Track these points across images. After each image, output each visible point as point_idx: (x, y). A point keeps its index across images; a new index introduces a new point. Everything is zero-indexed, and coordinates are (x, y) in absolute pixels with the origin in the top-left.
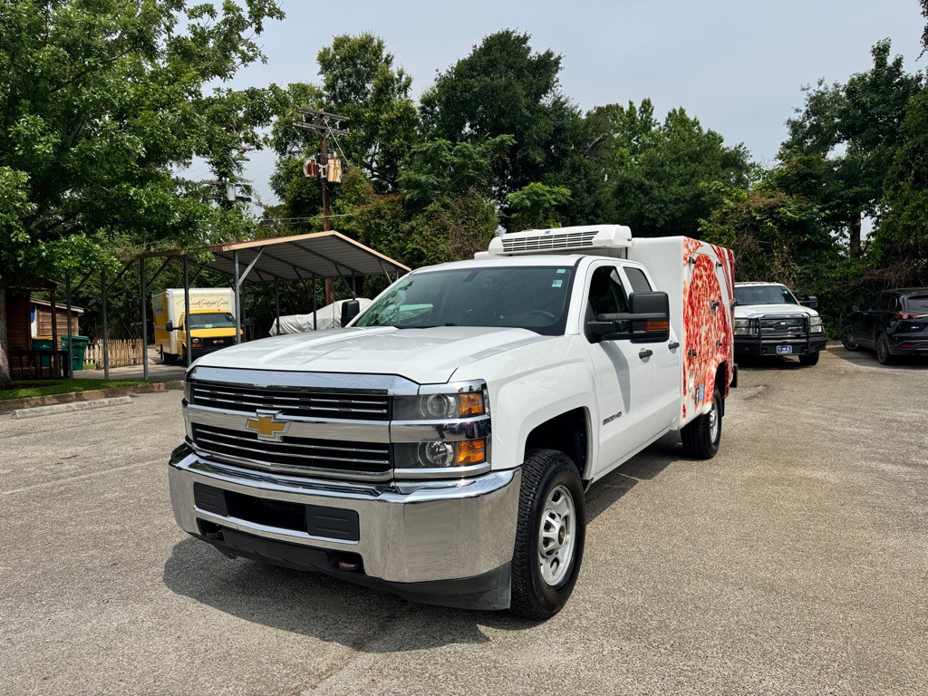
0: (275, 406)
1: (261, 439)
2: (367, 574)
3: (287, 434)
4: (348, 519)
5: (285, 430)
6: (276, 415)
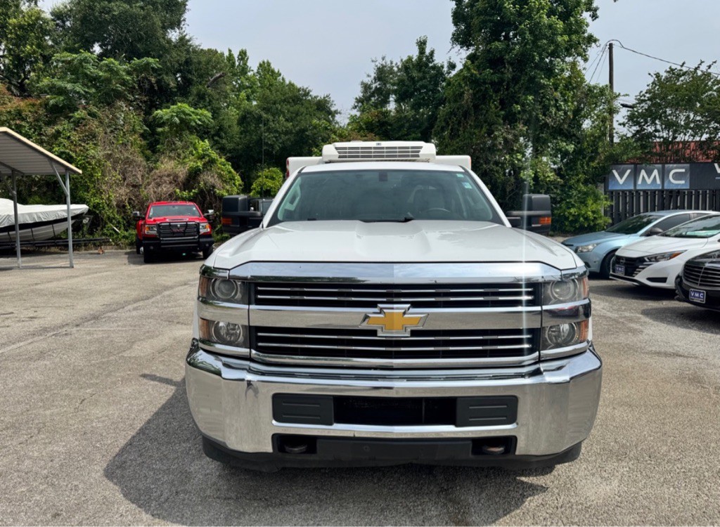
0: (403, 300)
1: (382, 335)
2: (517, 453)
3: (421, 328)
4: (506, 405)
5: (420, 324)
6: (409, 309)
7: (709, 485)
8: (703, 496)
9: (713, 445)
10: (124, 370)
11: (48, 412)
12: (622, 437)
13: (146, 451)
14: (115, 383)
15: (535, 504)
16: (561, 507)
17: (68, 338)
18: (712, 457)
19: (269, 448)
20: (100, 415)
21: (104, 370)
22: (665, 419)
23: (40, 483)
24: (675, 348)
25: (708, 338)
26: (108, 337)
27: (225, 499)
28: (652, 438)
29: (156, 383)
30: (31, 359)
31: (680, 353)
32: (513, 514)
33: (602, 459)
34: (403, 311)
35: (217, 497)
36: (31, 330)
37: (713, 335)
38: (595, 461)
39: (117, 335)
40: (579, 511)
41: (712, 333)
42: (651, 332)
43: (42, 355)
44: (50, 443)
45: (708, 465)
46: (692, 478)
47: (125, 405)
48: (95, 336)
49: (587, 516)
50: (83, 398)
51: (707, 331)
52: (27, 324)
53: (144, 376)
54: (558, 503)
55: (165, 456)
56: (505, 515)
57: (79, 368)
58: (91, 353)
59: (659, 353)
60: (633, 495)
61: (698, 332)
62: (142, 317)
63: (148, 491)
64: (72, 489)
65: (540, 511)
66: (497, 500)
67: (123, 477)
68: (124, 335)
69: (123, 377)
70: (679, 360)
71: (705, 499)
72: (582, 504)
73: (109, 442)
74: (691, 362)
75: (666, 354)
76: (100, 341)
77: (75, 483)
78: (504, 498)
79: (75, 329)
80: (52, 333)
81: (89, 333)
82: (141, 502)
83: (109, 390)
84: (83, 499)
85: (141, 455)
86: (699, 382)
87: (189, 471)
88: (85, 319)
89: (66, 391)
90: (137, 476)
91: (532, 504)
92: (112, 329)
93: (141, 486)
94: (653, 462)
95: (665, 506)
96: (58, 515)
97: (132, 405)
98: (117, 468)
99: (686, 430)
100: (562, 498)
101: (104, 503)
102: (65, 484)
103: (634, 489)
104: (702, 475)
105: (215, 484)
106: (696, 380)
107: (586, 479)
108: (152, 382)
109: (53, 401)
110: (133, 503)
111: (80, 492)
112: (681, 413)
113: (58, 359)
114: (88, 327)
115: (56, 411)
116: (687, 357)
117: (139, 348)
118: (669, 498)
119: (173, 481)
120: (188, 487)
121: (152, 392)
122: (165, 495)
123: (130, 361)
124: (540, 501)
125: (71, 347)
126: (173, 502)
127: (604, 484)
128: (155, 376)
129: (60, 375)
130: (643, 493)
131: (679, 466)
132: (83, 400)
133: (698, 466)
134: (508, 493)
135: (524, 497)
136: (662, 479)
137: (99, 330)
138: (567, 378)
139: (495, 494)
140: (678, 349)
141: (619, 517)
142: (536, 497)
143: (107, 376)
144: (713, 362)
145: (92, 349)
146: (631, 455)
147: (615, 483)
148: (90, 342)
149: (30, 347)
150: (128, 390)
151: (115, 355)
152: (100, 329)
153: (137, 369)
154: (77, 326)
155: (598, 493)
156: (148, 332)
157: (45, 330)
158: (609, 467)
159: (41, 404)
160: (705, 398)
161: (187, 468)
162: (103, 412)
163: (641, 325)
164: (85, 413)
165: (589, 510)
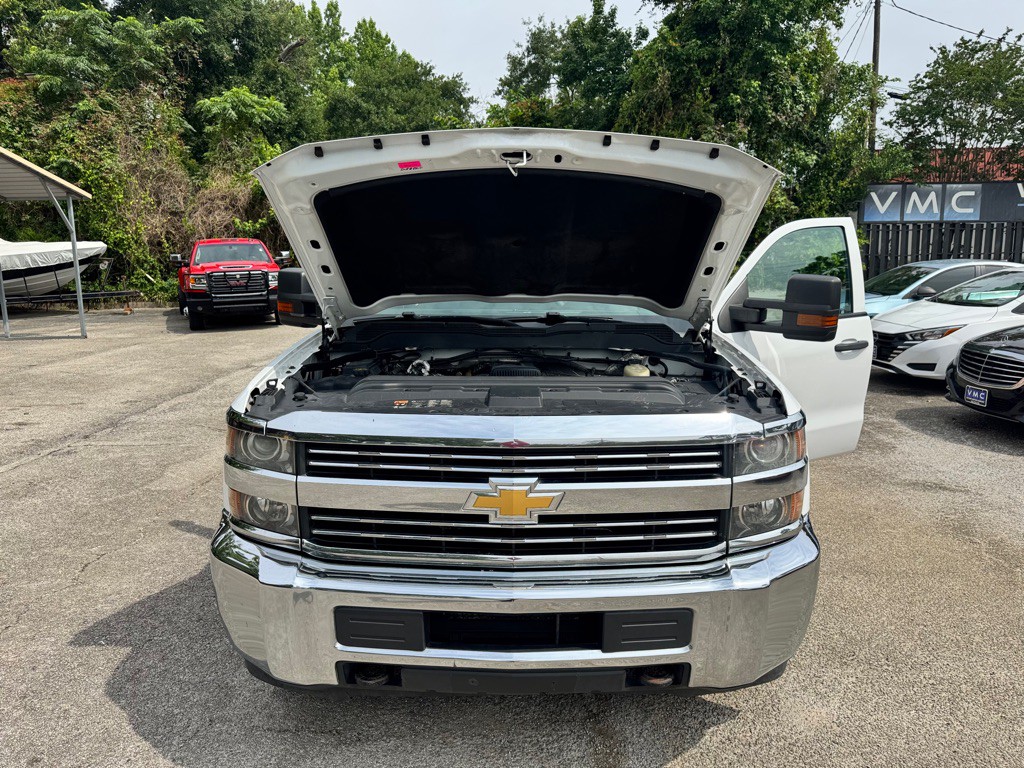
0: (527, 471)
1: (495, 522)
2: (691, 684)
3: (553, 512)
4: (677, 621)
5: (553, 506)
6: (535, 484)
7: (966, 705)
8: (956, 723)
9: (977, 639)
10: (148, 514)
11: (34, 586)
12: (851, 625)
13: (172, 652)
14: (133, 536)
15: (720, 737)
16: (756, 744)
17: (70, 459)
18: (974, 659)
19: (332, 679)
20: (109, 591)
21: (120, 514)
22: (913, 595)
23: (14, 708)
24: (939, 475)
25: (987, 459)
26: (130, 457)
27: (280, 731)
28: (893, 628)
29: (194, 536)
30: (14, 495)
31: (945, 485)
32: (686, 755)
33: (820, 663)
34: (528, 487)
35: (268, 729)
36: (19, 444)
37: (994, 454)
38: (810, 667)
39: (143, 453)
40: (780, 750)
41: (993, 450)
42: (907, 450)
43: (31, 488)
44: (33, 638)
45: (968, 673)
46: (944, 694)
47: (146, 574)
48: (111, 455)
49: (791, 759)
50: (85, 562)
51: (987, 448)
52: (12, 434)
53: (177, 524)
54: (751, 737)
55: (198, 659)
56: (675, 757)
57: (85, 511)
58: (103, 484)
59: (915, 484)
60: (857, 723)
61: (973, 450)
62: (181, 422)
63: (169, 719)
64: (59, 717)
65: (724, 750)
66: (666, 731)
67: (135, 695)
68: (153, 454)
69: (146, 526)
70: (943, 495)
71: (958, 728)
72: (785, 738)
73: (119, 636)
74: (960, 498)
75: (926, 486)
76: (117, 464)
77: (66, 706)
78: (677, 728)
79: (83, 443)
80: (48, 451)
81: (102, 451)
82: (159, 738)
83: (124, 549)
84: (75, 732)
85: (163, 659)
86: (967, 534)
87: (231, 684)
88: (98, 427)
89: (62, 550)
90: (156, 693)
91: (714, 738)
92: (137, 444)
93: (160, 711)
94: (890, 668)
95: (901, 742)
96: (37, 761)
97: (158, 573)
98: (127, 681)
99: (943, 614)
100: (758, 727)
101: (105, 740)
102: (50, 708)
103: (860, 713)
104: (958, 689)
105: (266, 706)
106: (963, 529)
107: (795, 696)
108: (188, 534)
109: (42, 566)
110: (146, 739)
111: (71, 721)
112: (938, 585)
113: (54, 495)
114: (101, 441)
115: (45, 583)
116: (953, 491)
117: (174, 476)
118: (908, 728)
119: (207, 701)
120: (228, 712)
121: (186, 552)
122: (194, 727)
123: (158, 499)
124: (727, 734)
125: (75, 474)
126: (205, 737)
127: (820, 704)
128: (192, 523)
129: (54, 522)
130: (871, 719)
131: (927, 674)
132: (86, 566)
133: (954, 673)
134: (683, 719)
135: (704, 726)
136: (901, 696)
137: (117, 446)
138: (766, 581)
139: (664, 722)
140: (943, 478)
141: (835, 760)
142: (722, 726)
143: (125, 523)
144: (989, 500)
145: (105, 478)
146: (862, 657)
147: (835, 703)
148: (103, 465)
149: (14, 475)
150: (151, 548)
151: (137, 488)
152: (119, 443)
153: (167, 512)
154: (86, 437)
155: (810, 719)
156: (188, 448)
157: (38, 444)
158: (828, 676)
159: (24, 572)
160: (974, 560)
161: (228, 680)
162: (113, 586)
163: (895, 437)
164: (86, 587)
165: (794, 749)
